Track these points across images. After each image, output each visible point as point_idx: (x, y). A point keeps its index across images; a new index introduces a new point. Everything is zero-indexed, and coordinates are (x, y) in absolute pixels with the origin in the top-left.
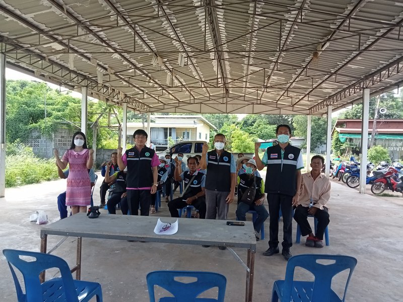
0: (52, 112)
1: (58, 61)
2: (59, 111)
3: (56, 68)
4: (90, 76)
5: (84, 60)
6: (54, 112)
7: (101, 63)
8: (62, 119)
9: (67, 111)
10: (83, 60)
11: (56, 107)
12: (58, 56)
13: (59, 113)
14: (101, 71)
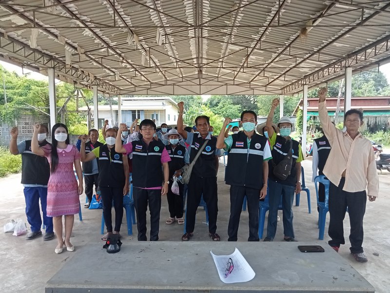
0: (12, 96)
1: (19, 38)
2: (21, 95)
3: (18, 47)
4: (57, 56)
5: (51, 37)
6: (15, 97)
7: (69, 41)
8: (25, 104)
9: (30, 95)
10: (49, 38)
11: (17, 91)
12: (20, 32)
13: (21, 98)
14: (70, 50)
